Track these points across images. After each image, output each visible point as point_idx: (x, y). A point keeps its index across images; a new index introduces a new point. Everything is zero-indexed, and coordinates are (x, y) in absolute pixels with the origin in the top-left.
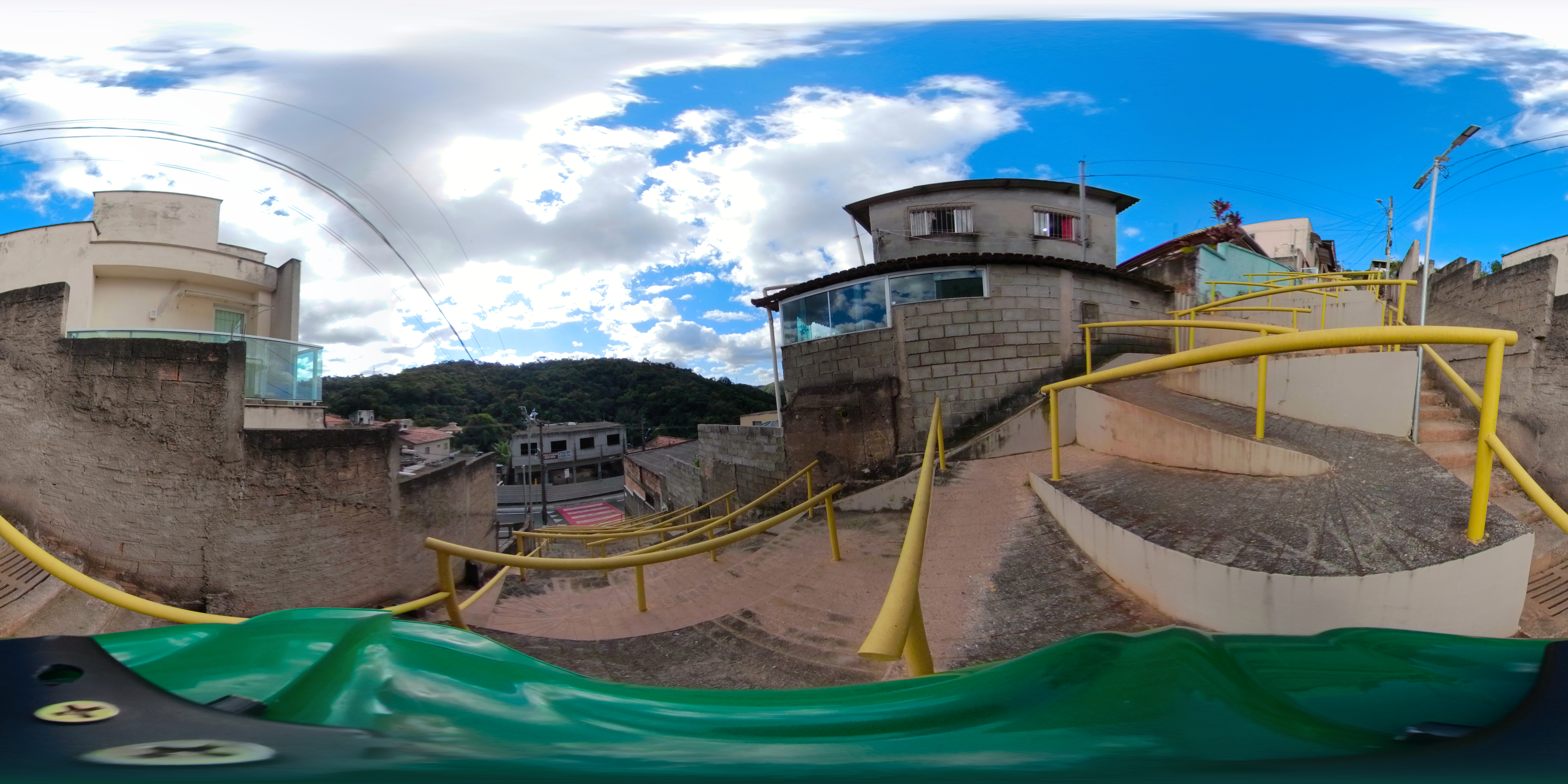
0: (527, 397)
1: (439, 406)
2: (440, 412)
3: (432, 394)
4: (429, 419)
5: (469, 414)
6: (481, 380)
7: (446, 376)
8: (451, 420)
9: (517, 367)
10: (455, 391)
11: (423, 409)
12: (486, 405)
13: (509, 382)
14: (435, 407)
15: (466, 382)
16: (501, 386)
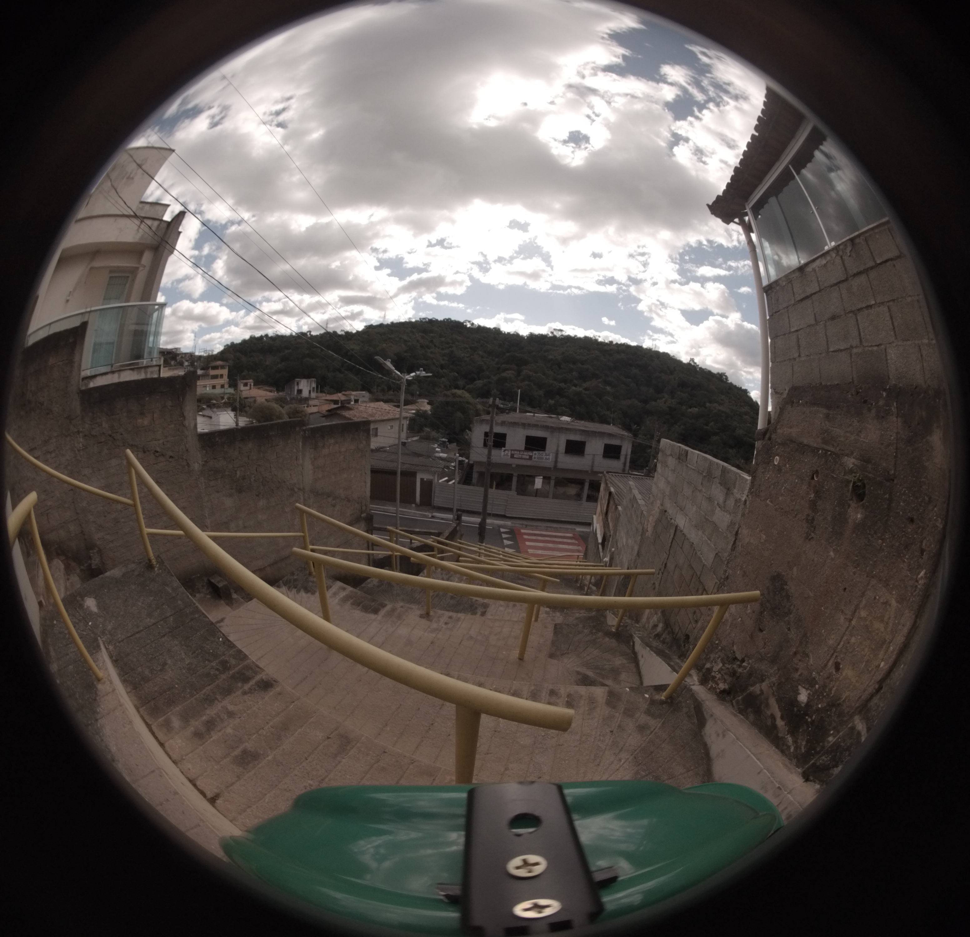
0: (528, 378)
4: (391, 392)
5: (447, 389)
6: (471, 348)
8: (421, 396)
9: (522, 338)
12: (472, 380)
13: (508, 354)
15: (450, 349)
16: (497, 360)
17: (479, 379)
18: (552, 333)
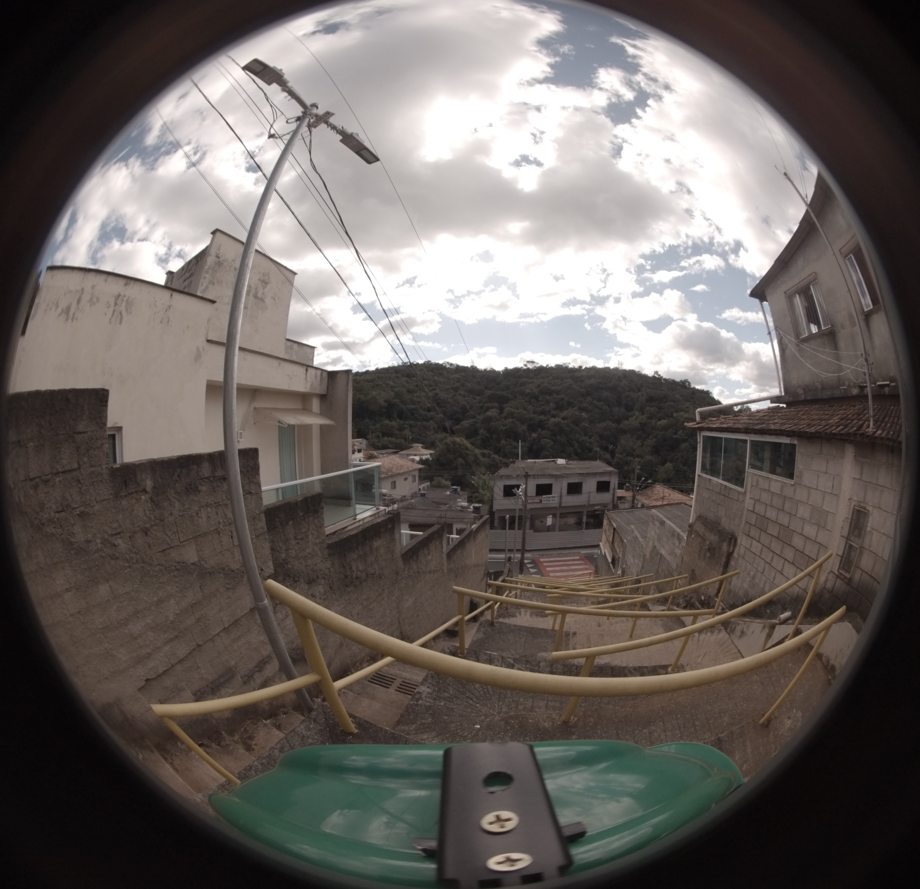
0: (511, 415)
1: (398, 420)
2: (401, 429)
3: (390, 406)
4: (386, 438)
5: (437, 432)
6: (452, 389)
7: (407, 382)
9: (498, 373)
10: (419, 402)
11: (378, 426)
12: (458, 421)
13: (488, 392)
14: (394, 423)
15: (434, 391)
16: (478, 398)
17: (464, 420)
18: (525, 365)
